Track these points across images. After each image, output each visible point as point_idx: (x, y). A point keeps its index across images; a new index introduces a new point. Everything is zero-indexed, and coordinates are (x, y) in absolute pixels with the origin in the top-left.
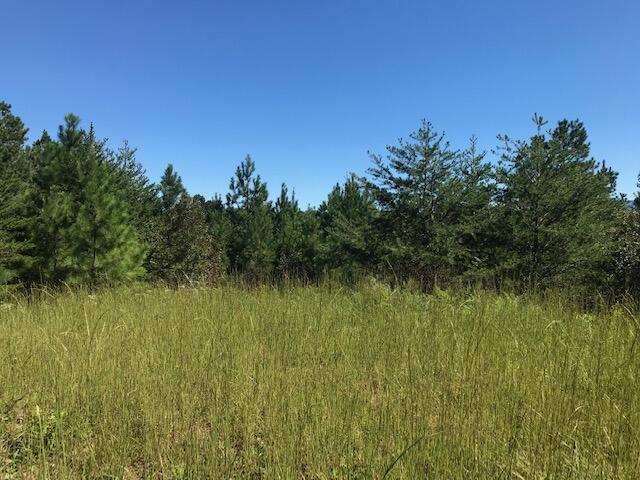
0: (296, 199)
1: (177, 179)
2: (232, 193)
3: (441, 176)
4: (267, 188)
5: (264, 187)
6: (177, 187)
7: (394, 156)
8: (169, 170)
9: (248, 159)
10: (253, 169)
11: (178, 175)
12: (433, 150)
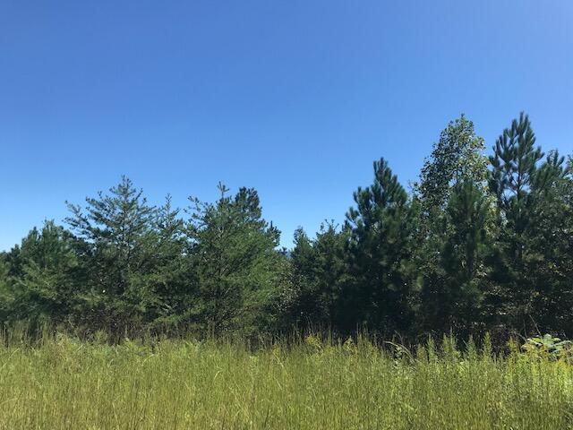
3: (138, 229)
7: (93, 208)
12: (132, 204)
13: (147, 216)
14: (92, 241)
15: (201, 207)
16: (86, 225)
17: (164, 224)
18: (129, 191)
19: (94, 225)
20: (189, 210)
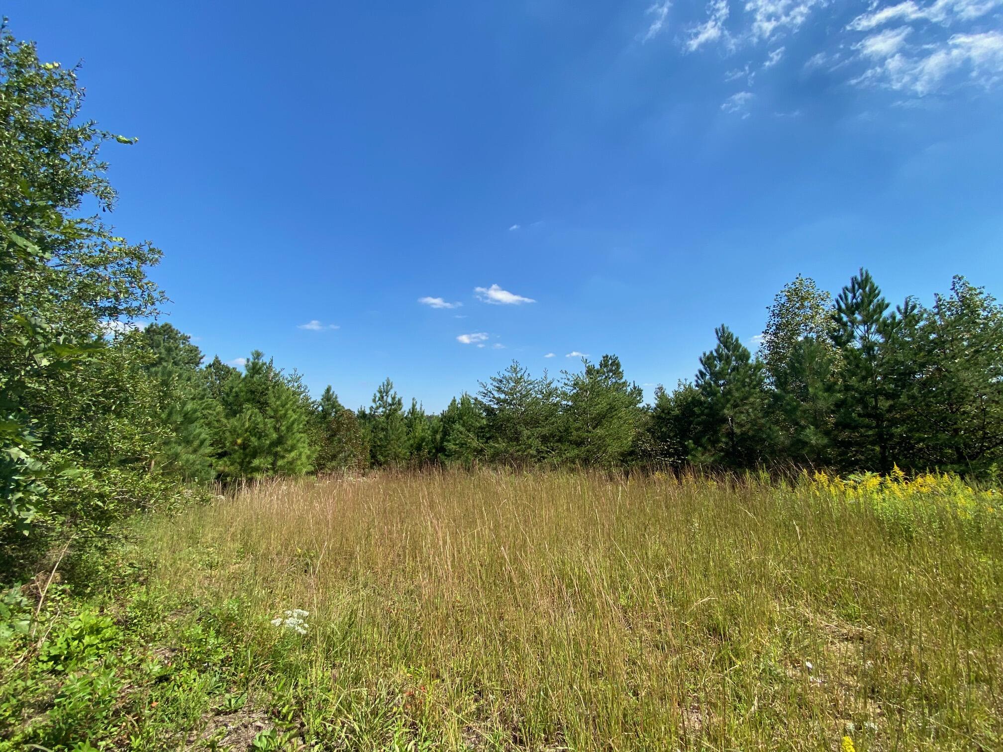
0: (423, 409)
1: (334, 397)
2: (374, 406)
3: (526, 396)
4: (402, 401)
5: (399, 400)
6: (334, 402)
7: (495, 384)
8: (328, 390)
9: (388, 380)
10: (391, 387)
11: (336, 393)
12: (521, 379)
13: (531, 386)
14: (496, 406)
15: (569, 377)
16: (492, 396)
17: (544, 391)
18: (518, 369)
19: (497, 395)
20: (561, 381)
